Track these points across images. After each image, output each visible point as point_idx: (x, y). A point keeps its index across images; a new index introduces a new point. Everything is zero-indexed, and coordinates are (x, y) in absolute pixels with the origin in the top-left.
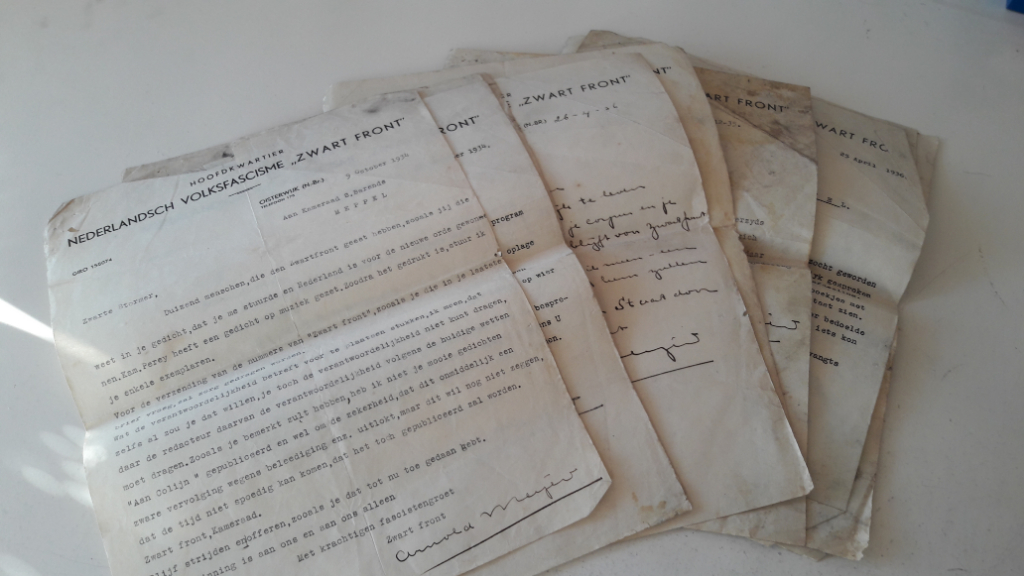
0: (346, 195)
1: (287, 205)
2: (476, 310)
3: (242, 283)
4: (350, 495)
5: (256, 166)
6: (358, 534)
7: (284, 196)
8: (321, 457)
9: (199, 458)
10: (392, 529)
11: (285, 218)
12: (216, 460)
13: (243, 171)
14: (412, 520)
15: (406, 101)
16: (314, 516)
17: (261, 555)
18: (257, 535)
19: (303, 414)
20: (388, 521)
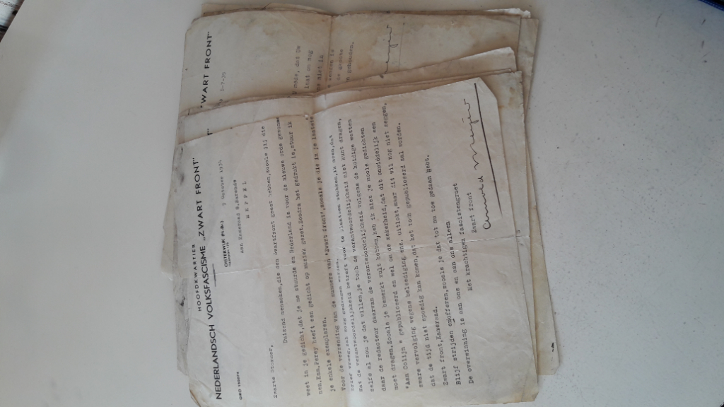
0: (237, 208)
1: (233, 249)
2: (341, 141)
3: (280, 288)
4: (439, 249)
5: (199, 265)
6: (464, 250)
7: (226, 250)
8: (410, 262)
9: (389, 338)
10: (468, 227)
11: (242, 252)
12: (394, 327)
13: (200, 274)
14: (466, 214)
15: (181, 154)
16: (445, 274)
17: (461, 313)
18: (448, 312)
19: (380, 267)
20: (462, 229)
